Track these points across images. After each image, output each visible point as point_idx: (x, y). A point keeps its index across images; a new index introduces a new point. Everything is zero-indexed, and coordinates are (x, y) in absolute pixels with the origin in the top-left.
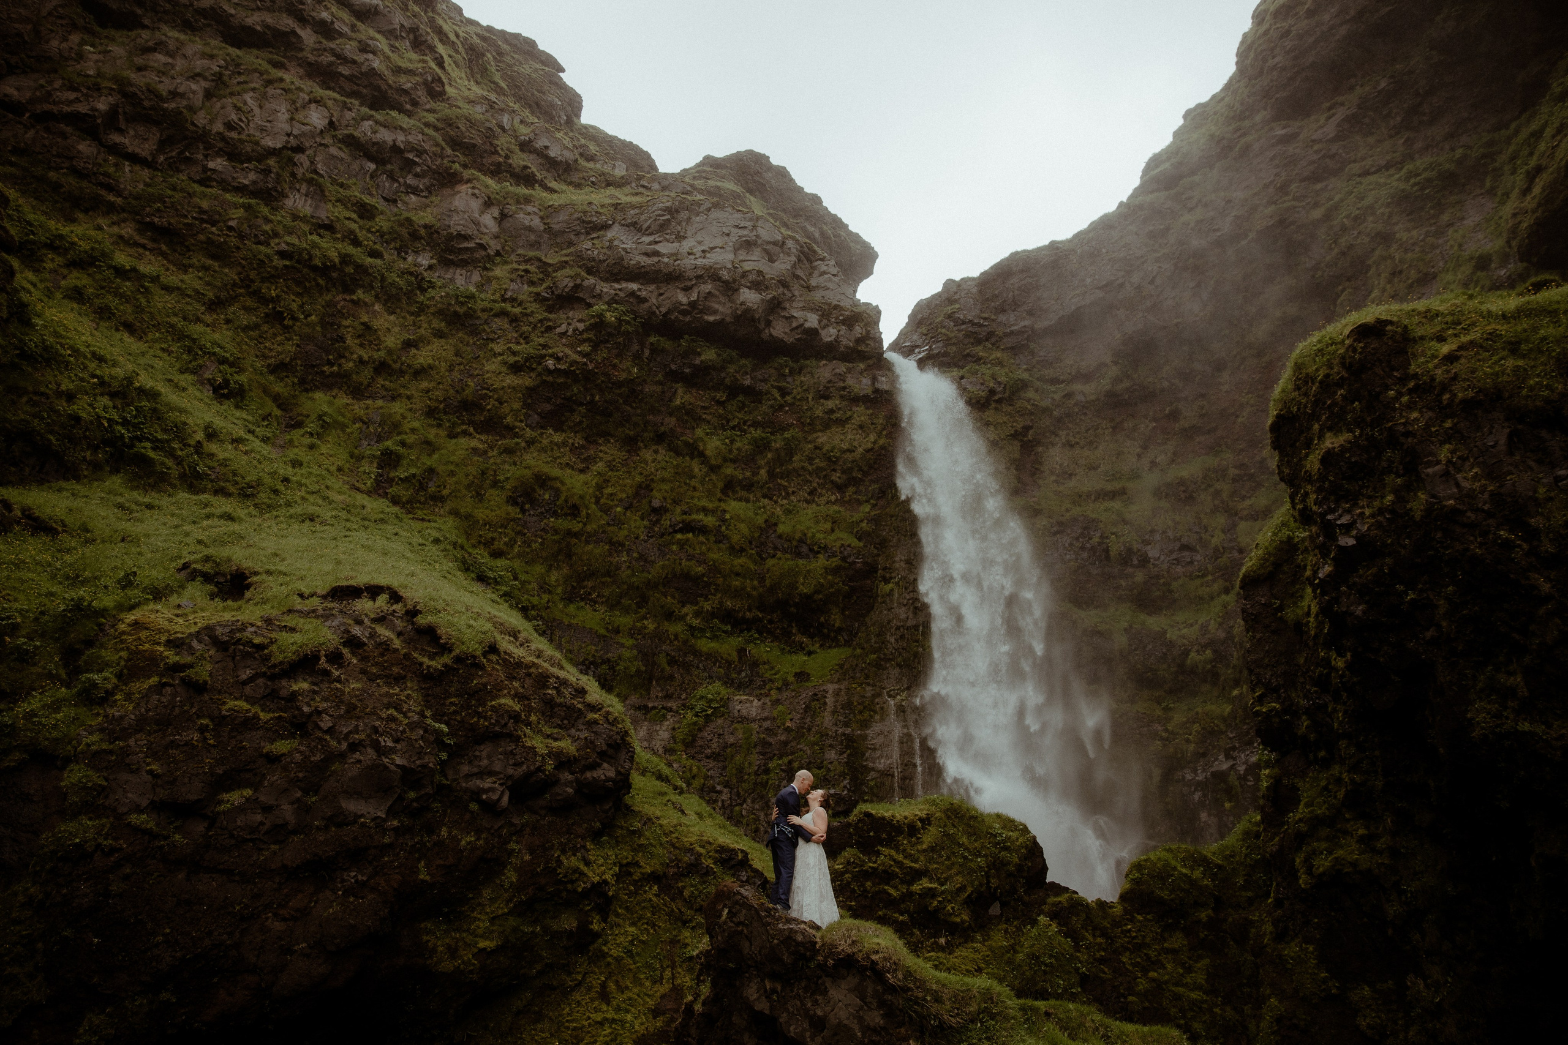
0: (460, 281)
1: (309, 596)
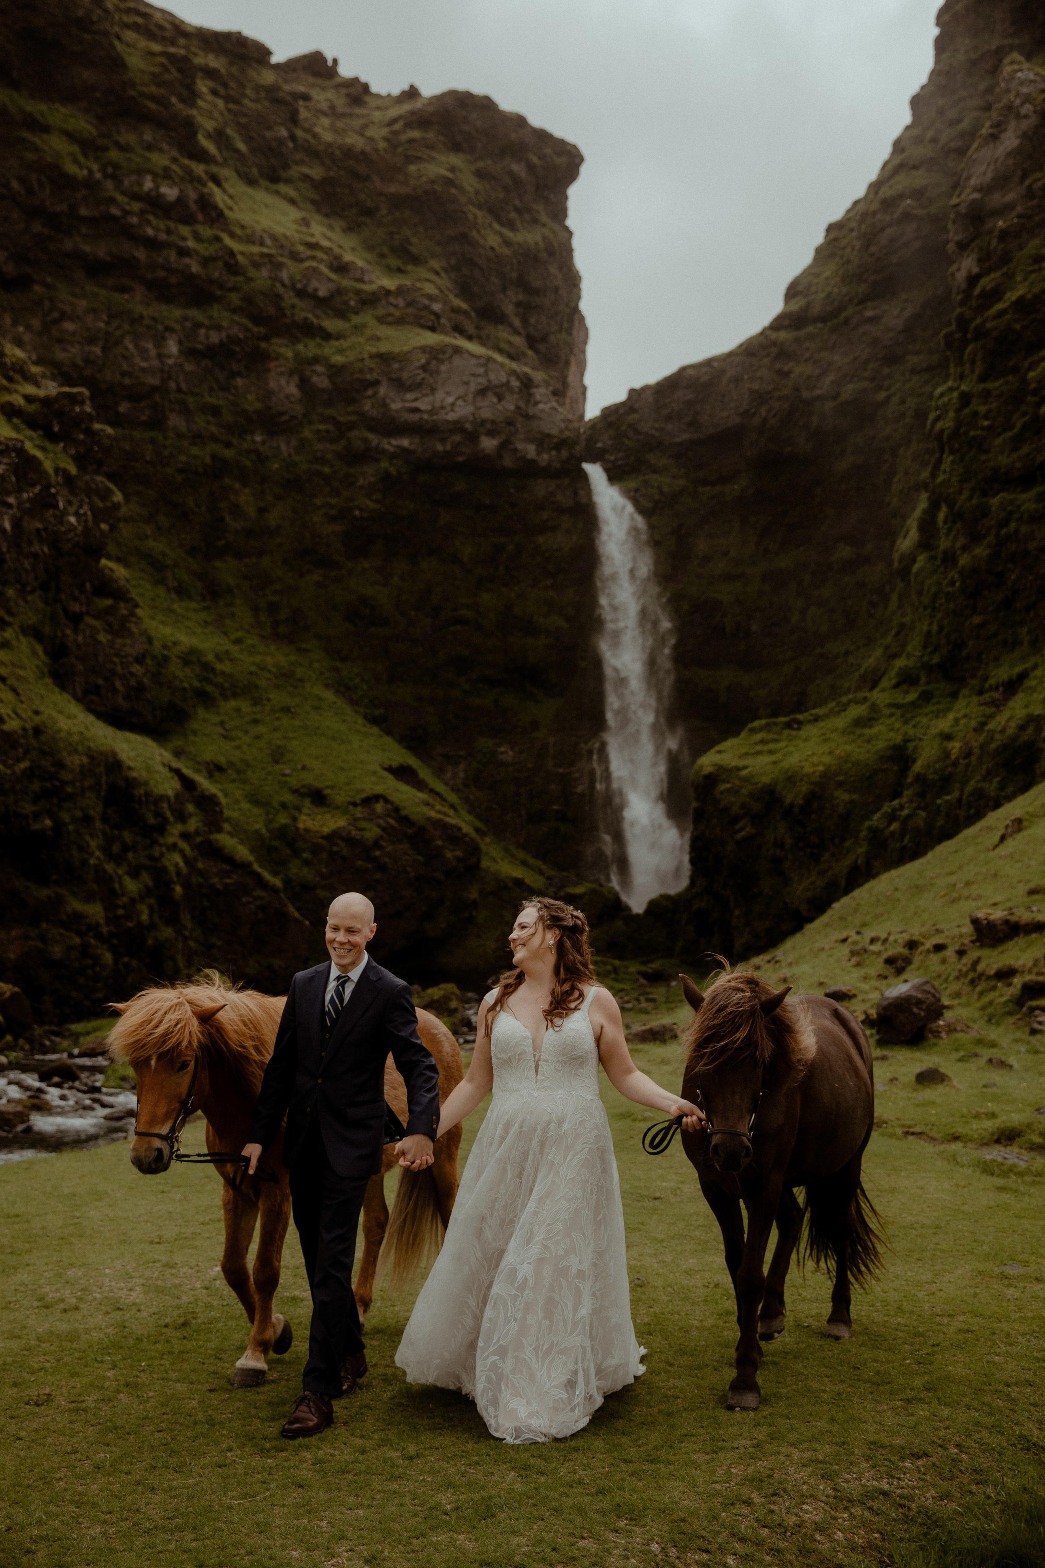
0: (283, 447)
1: (355, 804)
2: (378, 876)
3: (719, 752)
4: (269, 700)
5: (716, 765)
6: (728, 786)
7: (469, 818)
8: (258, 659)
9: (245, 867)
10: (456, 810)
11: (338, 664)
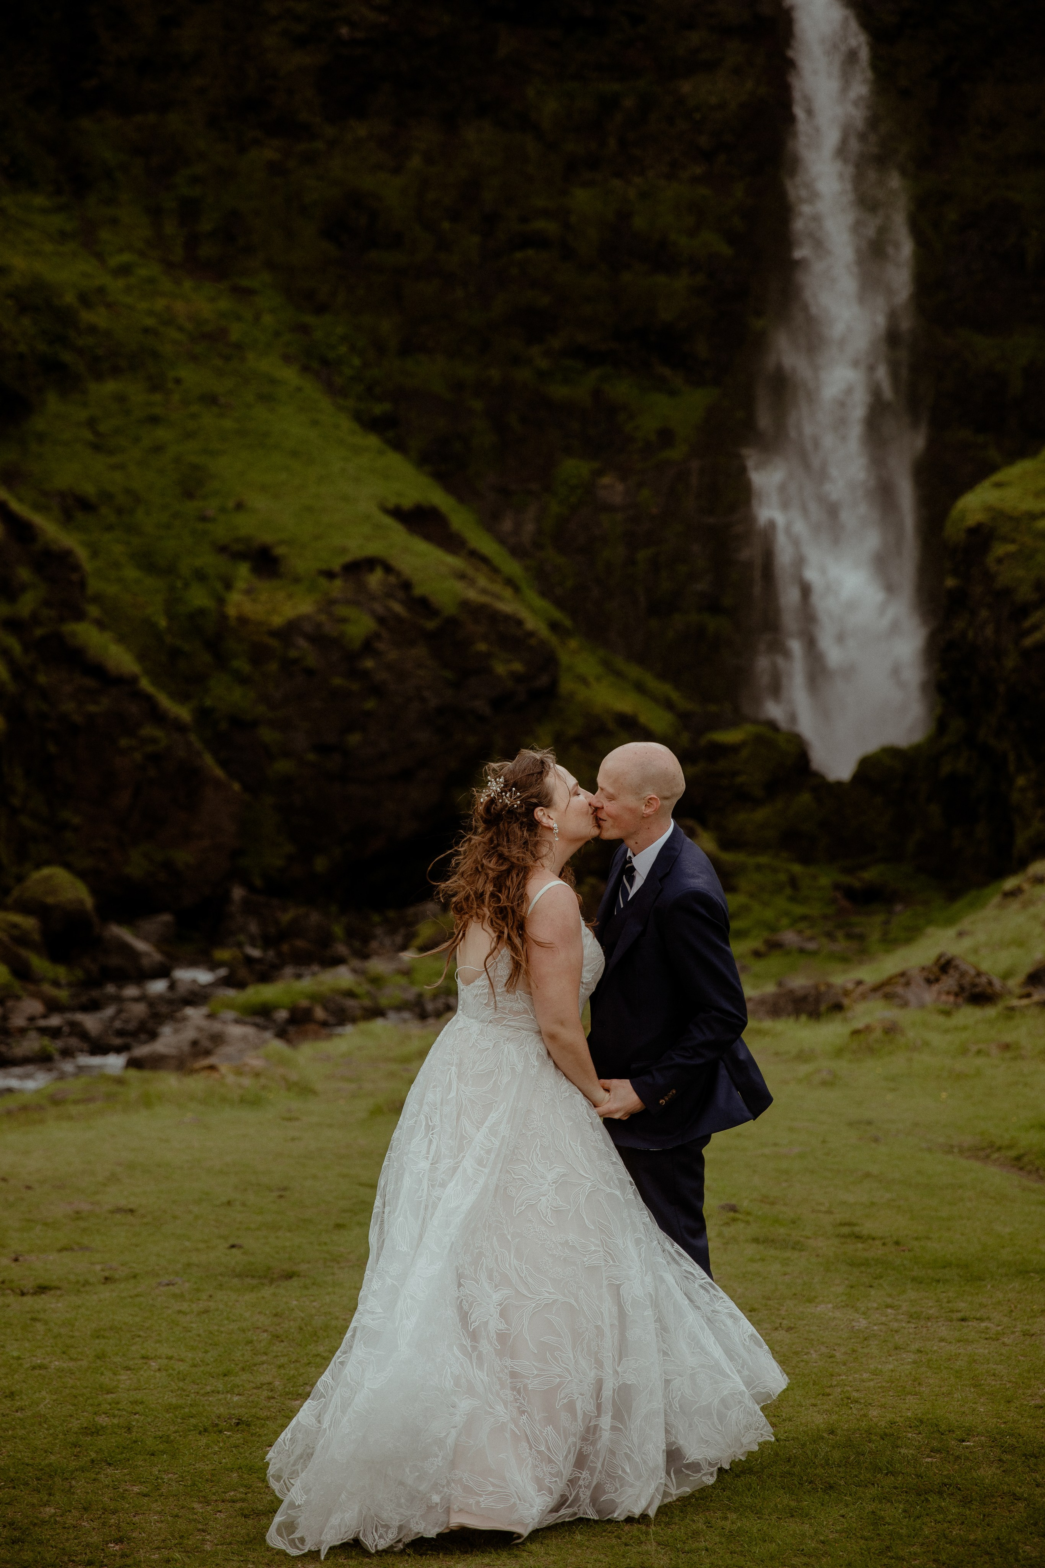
1: (330, 575)
2: (370, 704)
3: (999, 485)
4: (178, 381)
5: (989, 509)
6: (1011, 548)
7: (540, 603)
8: (160, 304)
9: (126, 683)
10: (517, 589)
11: (309, 319)
